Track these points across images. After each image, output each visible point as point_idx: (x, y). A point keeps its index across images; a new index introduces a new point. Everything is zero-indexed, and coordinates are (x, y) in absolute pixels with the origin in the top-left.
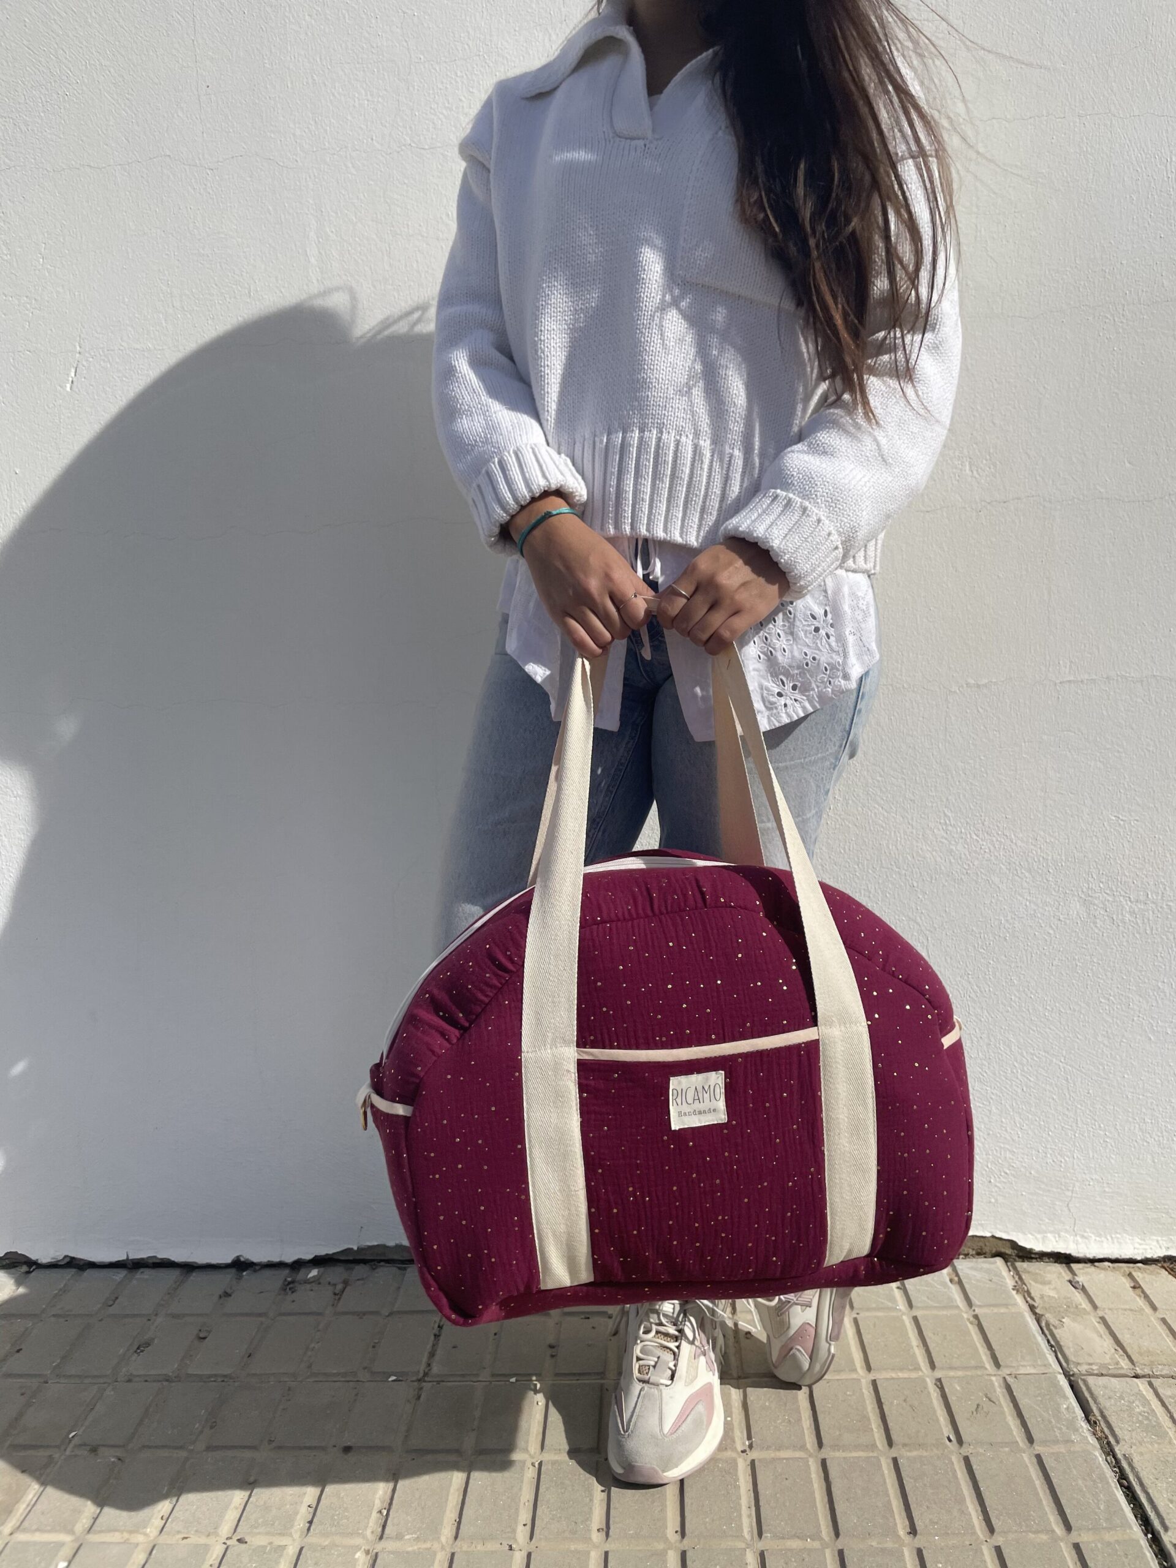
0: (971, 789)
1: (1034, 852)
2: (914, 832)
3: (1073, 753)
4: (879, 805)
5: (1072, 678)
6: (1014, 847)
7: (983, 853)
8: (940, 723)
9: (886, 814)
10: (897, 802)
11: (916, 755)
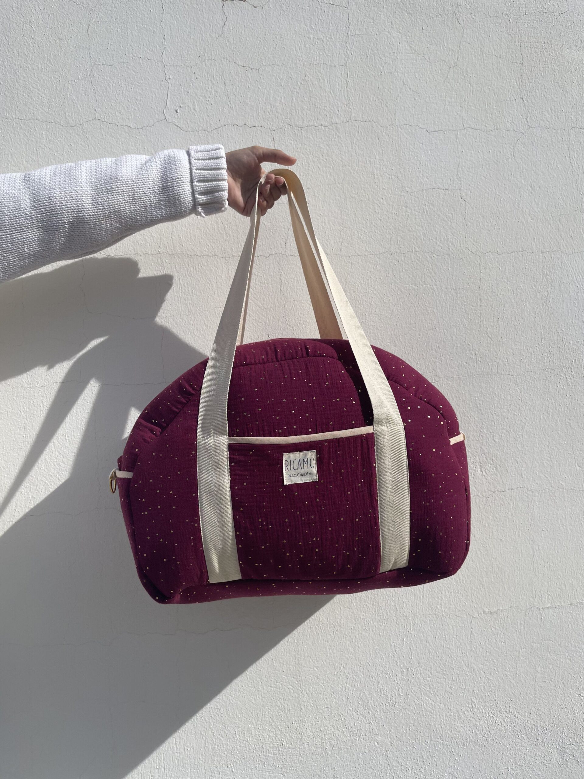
0: (488, 682)
1: (529, 722)
2: (452, 714)
3: (552, 655)
4: (428, 697)
5: (549, 605)
6: (517, 720)
7: (497, 725)
8: (467, 638)
9: (433, 703)
10: (441, 695)
11: (452, 661)
